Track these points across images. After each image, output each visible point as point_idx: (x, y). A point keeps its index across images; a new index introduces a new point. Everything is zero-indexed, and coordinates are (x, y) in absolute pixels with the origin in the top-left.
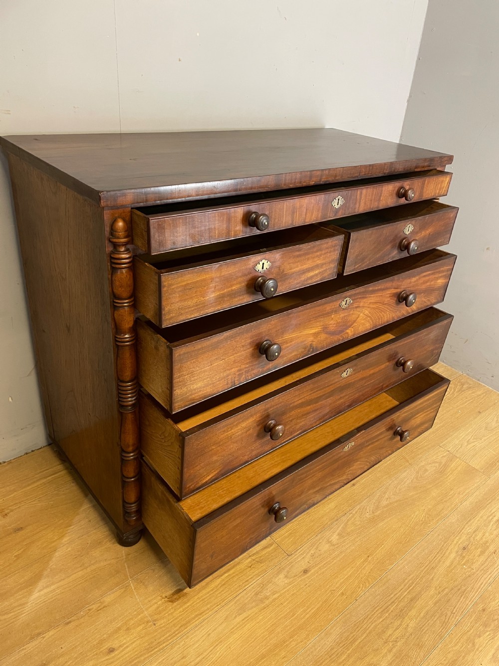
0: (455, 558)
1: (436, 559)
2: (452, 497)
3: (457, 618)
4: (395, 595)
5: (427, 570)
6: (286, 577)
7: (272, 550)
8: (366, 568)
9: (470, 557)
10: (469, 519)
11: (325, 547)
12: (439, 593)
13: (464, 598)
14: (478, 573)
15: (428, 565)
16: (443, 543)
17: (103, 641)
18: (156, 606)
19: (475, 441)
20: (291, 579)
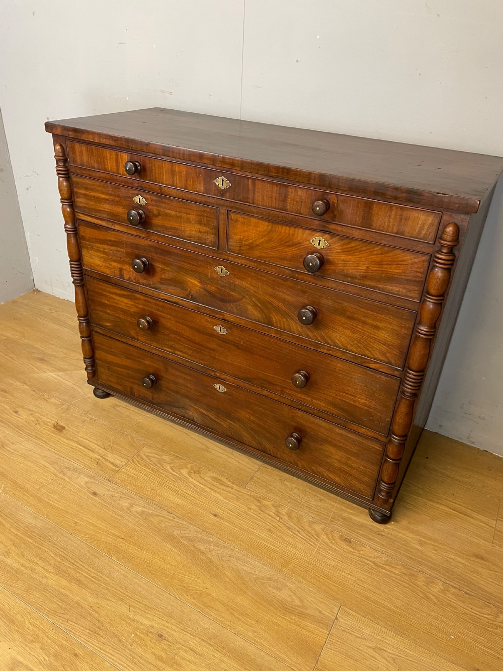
0: (142, 624)
1: (136, 603)
2: (244, 623)
3: (62, 625)
4: (81, 565)
5: (118, 594)
6: (87, 482)
7: (111, 468)
8: (108, 538)
9: (149, 642)
10: (212, 643)
11: (125, 503)
12: (91, 607)
13: (89, 633)
14: (127, 651)
15: (125, 594)
16: (162, 610)
17: (22, 407)
18: (50, 421)
19: (386, 660)
20: (85, 486)
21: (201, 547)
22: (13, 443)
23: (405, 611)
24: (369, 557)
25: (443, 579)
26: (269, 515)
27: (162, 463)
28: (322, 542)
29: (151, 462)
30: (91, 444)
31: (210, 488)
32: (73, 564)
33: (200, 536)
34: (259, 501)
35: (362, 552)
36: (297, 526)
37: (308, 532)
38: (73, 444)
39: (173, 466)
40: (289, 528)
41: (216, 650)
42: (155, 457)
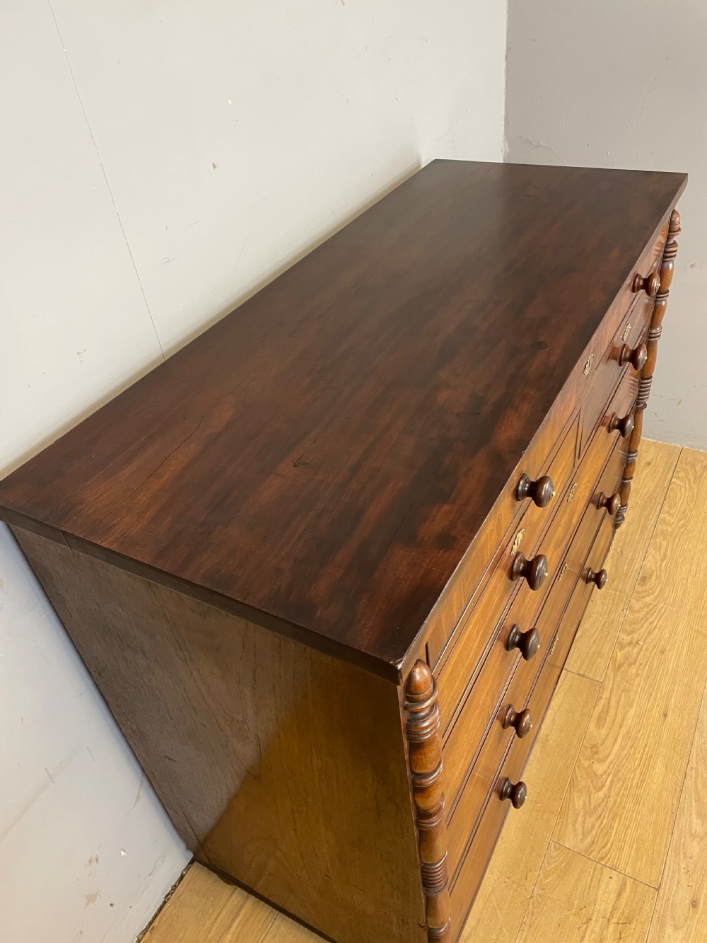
24: (656, 563)
27: (592, 807)
29: (597, 826)
31: (620, 727)
35: (653, 568)
39: (595, 788)
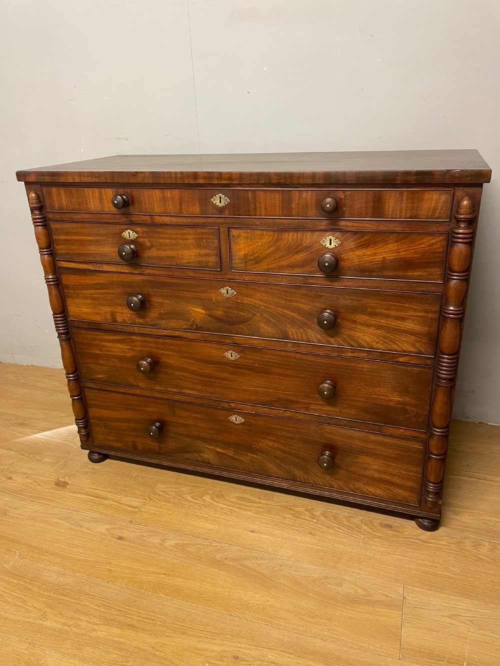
0: (213, 651)
1: (200, 633)
2: (316, 624)
4: (128, 609)
5: (178, 628)
6: (108, 530)
7: (130, 510)
8: (149, 577)
10: (291, 651)
11: (156, 540)
12: (153, 648)
15: (185, 627)
16: (229, 633)
17: (15, 472)
18: (50, 479)
19: (465, 623)
20: (107, 533)
21: (248, 563)
22: (15, 509)
23: (465, 576)
24: (414, 535)
25: (487, 540)
26: (305, 519)
27: (181, 495)
28: (365, 533)
29: (170, 497)
30: (100, 492)
31: (238, 508)
32: (120, 610)
33: (243, 554)
34: (291, 509)
35: (405, 533)
36: (336, 523)
37: (348, 526)
38: (82, 497)
39: (194, 496)
40: (328, 527)
41: (298, 656)
42: (172, 491)
